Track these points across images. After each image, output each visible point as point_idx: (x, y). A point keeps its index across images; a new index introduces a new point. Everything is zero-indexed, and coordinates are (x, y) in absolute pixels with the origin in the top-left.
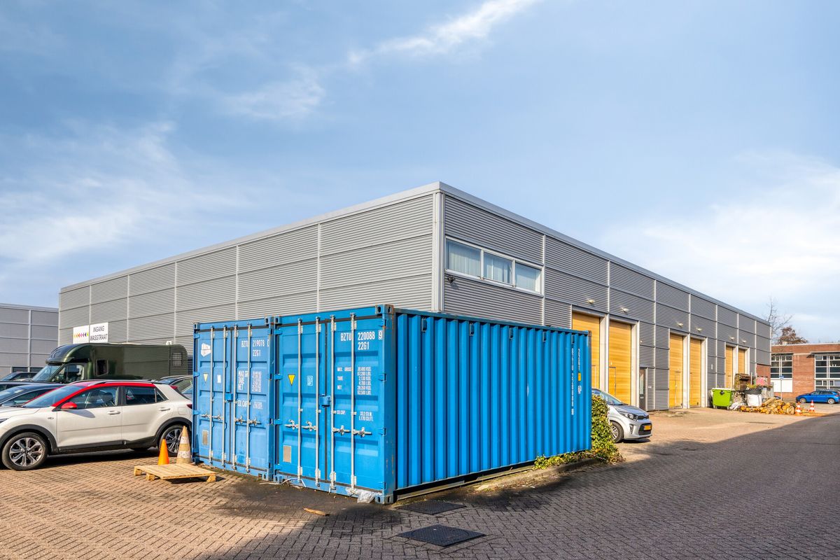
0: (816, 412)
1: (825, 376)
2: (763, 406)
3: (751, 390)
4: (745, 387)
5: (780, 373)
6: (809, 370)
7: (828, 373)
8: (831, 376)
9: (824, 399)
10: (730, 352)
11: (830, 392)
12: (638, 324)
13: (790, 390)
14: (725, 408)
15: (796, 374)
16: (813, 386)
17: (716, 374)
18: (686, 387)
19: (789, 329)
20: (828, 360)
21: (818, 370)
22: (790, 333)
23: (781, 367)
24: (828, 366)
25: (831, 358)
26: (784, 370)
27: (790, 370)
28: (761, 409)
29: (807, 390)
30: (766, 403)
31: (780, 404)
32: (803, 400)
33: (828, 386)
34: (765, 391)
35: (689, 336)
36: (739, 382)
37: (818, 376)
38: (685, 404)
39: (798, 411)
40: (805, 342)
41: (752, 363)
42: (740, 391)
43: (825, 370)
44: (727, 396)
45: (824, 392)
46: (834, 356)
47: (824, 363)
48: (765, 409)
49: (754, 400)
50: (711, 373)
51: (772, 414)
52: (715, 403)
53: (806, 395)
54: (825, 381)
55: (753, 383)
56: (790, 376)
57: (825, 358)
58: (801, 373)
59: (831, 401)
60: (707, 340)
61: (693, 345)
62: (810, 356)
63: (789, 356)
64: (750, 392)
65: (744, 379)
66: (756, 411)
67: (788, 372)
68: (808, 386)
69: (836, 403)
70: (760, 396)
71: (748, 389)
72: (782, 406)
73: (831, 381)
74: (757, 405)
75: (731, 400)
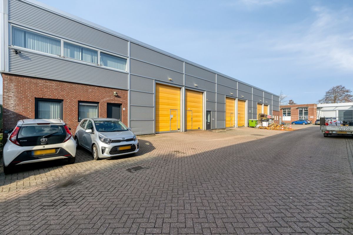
0: (292, 128)
1: (302, 115)
2: (268, 126)
3: (264, 120)
4: (262, 119)
5: (287, 114)
6: (297, 113)
7: (303, 114)
8: (305, 115)
9: (301, 123)
10: (260, 106)
11: (304, 121)
12: (205, 92)
13: (290, 120)
14: (254, 127)
15: (292, 114)
16: (298, 119)
17: (252, 114)
18: (236, 119)
19: (291, 101)
20: (303, 110)
21: (300, 113)
22: (292, 102)
23: (287, 112)
24: (303, 112)
25: (304, 109)
26: (288, 113)
27: (290, 113)
28: (267, 127)
29: (296, 120)
30: (270, 125)
31: (275, 126)
32: (294, 123)
33: (303, 119)
34: (270, 120)
35: (237, 99)
36: (260, 117)
37: (300, 115)
38: (235, 126)
39: (282, 129)
40: (295, 104)
41: (270, 110)
42: (260, 121)
43: (302, 113)
44: (254, 122)
45: (301, 121)
46: (305, 108)
47: (302, 111)
48: (269, 128)
49: (265, 124)
50: (249, 114)
51: (271, 130)
52: (250, 125)
53: (295, 121)
54: (302, 117)
55: (266, 117)
56: (290, 115)
57: (302, 109)
58: (294, 114)
59: (304, 124)
60: (247, 101)
61: (239, 102)
62: (297, 109)
63: (290, 109)
64: (264, 121)
65: (262, 116)
66: (265, 129)
67: (289, 114)
68: (296, 119)
69: (306, 124)
70: (267, 122)
71: (263, 119)
72: (276, 126)
73: (305, 117)
74: (266, 126)
75: (256, 124)
